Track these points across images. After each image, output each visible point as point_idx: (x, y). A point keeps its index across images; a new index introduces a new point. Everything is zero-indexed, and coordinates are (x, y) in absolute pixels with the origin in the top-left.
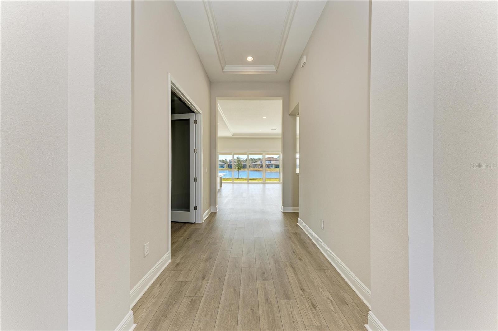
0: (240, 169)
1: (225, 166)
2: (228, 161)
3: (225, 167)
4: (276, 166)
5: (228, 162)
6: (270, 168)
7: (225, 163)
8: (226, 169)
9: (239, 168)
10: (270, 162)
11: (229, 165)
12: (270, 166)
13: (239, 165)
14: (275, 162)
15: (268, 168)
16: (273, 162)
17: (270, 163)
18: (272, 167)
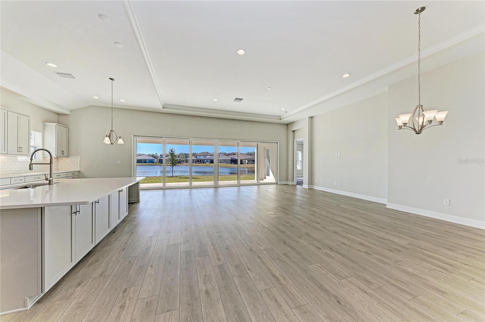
0: (175, 165)
1: (156, 160)
2: (159, 155)
3: (155, 162)
4: (212, 161)
5: (159, 157)
6: (205, 163)
7: (155, 158)
8: (156, 164)
9: (173, 163)
10: (205, 156)
11: (160, 159)
12: (205, 160)
13: (173, 160)
14: (210, 157)
15: (203, 163)
16: (208, 157)
17: (205, 158)
18: (207, 162)
